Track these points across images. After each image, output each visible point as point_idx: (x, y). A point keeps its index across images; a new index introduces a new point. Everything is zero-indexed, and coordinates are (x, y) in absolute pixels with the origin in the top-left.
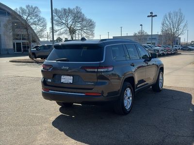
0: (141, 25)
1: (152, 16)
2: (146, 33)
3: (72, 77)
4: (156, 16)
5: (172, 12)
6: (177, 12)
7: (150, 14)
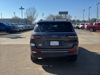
0: (14, 13)
1: (22, 8)
2: (19, 17)
3: (58, 42)
4: (24, 9)
5: (30, 8)
6: (33, 8)
7: (21, 8)
